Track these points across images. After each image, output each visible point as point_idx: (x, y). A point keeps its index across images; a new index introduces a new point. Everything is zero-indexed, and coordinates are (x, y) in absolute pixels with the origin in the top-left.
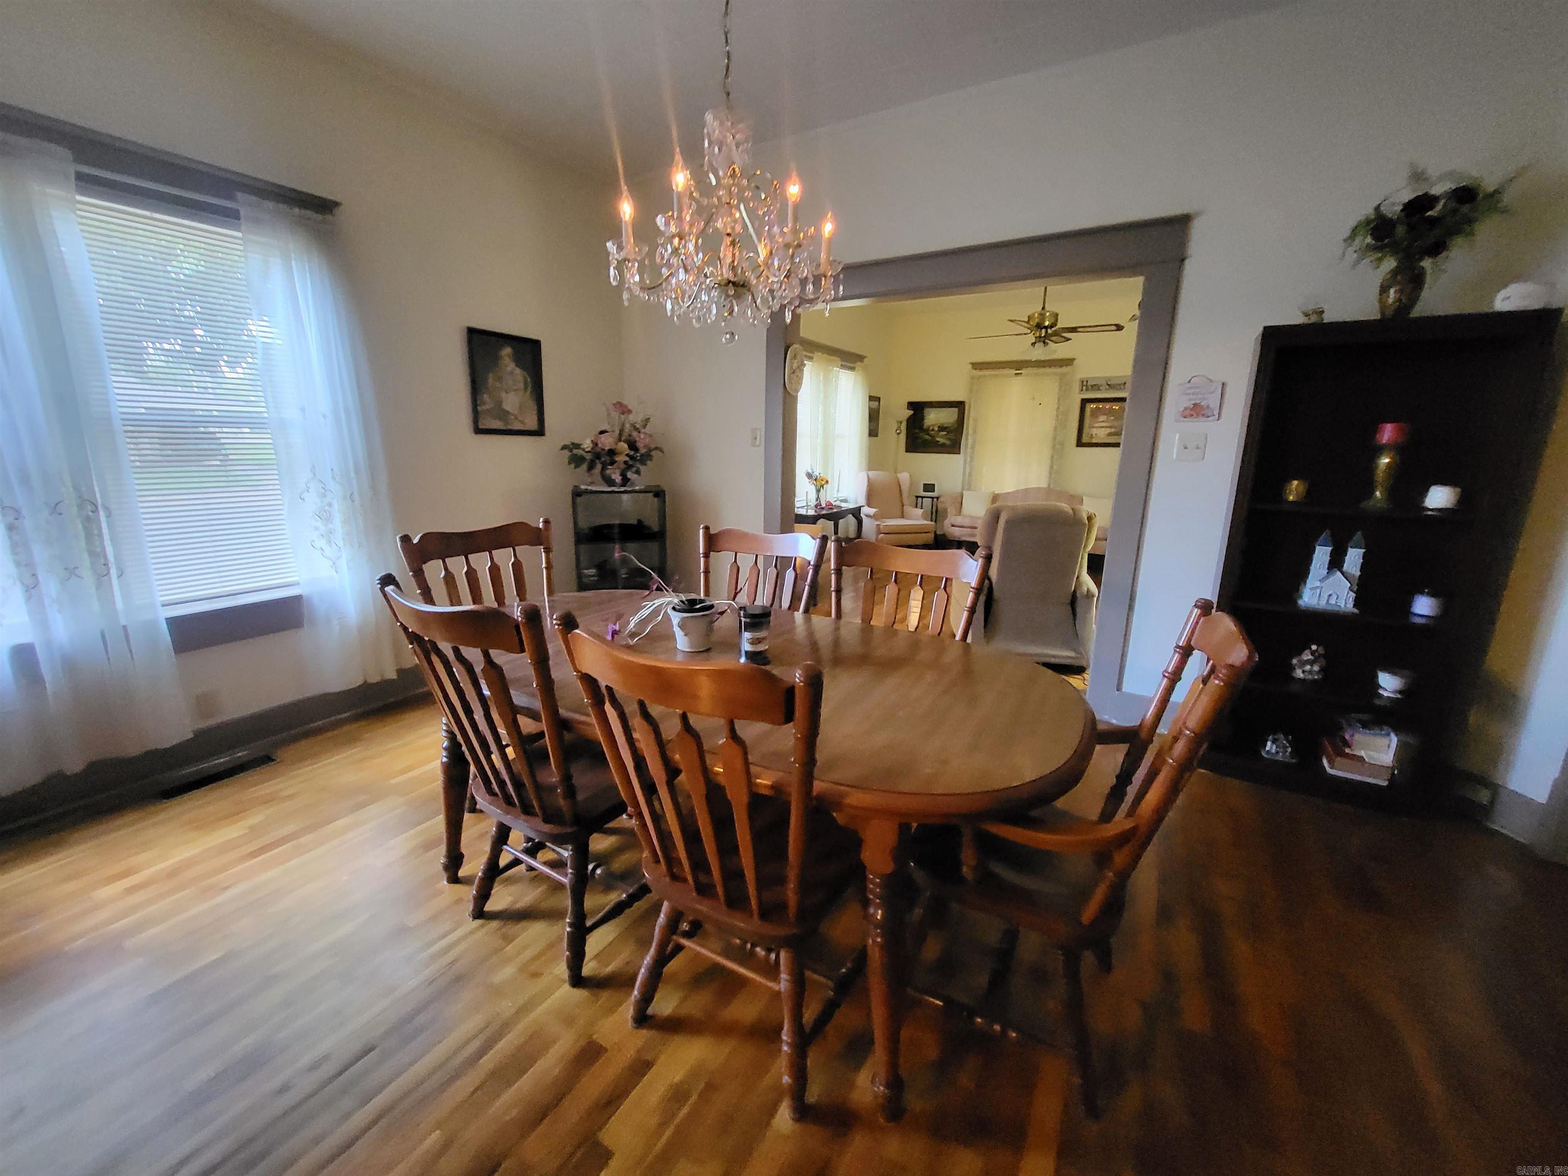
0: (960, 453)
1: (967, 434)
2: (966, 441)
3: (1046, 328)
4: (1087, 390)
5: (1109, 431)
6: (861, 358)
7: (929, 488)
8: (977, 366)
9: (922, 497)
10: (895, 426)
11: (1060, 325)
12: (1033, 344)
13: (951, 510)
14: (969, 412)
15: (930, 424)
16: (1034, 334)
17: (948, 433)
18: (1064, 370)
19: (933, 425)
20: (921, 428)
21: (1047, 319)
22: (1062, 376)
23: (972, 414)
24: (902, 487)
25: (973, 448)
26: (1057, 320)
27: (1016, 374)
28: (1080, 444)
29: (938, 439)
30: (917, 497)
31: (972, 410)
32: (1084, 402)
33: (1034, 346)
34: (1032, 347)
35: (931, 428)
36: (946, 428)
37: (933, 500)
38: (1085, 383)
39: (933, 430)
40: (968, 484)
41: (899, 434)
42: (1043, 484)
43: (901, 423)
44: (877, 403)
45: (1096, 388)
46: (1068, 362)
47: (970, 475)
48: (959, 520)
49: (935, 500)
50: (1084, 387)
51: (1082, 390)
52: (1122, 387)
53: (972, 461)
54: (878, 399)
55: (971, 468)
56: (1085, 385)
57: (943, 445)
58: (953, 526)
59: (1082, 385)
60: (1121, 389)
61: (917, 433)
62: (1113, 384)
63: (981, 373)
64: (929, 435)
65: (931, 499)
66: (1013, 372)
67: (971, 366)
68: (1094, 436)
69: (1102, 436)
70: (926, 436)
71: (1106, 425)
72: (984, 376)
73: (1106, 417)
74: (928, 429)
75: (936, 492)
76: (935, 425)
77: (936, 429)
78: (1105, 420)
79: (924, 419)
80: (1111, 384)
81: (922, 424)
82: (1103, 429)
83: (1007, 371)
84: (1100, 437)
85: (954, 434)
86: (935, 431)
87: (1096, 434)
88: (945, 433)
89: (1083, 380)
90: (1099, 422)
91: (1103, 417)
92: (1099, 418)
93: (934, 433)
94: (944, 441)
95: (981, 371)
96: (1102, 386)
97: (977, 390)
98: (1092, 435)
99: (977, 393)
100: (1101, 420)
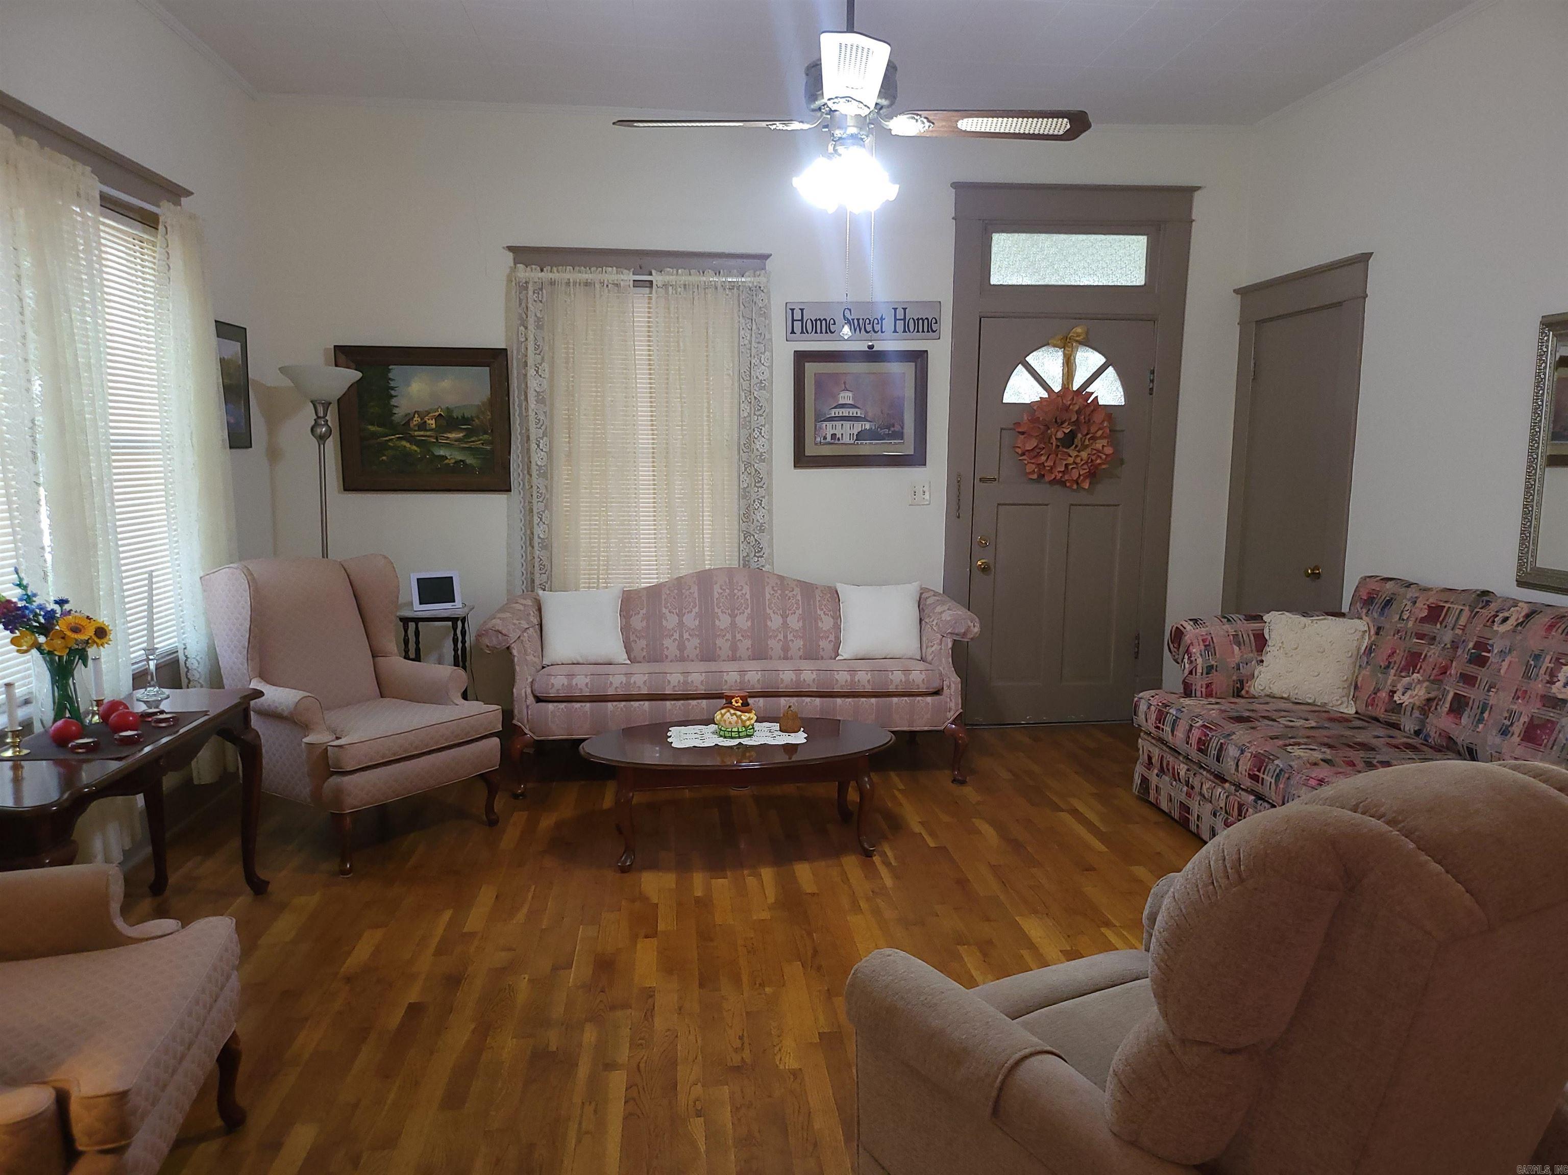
0: (510, 492)
1: (525, 438)
2: (524, 457)
4: (804, 331)
5: (858, 427)
6: (174, 196)
7: (437, 589)
8: (530, 257)
9: (417, 620)
14: (522, 377)
15: (411, 411)
17: (470, 433)
18: (747, 279)
19: (422, 415)
20: (385, 417)
22: (745, 295)
23: (535, 385)
24: (364, 593)
25: (545, 478)
27: (635, 282)
28: (801, 460)
29: (442, 452)
30: (405, 621)
31: (528, 372)
32: (801, 358)
35: (417, 419)
36: (465, 420)
37: (452, 628)
38: (797, 316)
39: (423, 426)
41: (323, 439)
42: (732, 559)
43: (323, 405)
44: (238, 345)
45: (825, 327)
46: (759, 262)
47: (547, 546)
49: (461, 625)
50: (798, 325)
51: (793, 332)
52: (877, 327)
54: (240, 334)
56: (799, 319)
57: (458, 468)
59: (793, 320)
60: (876, 332)
61: (374, 435)
62: (858, 320)
63: (546, 275)
64: (411, 439)
65: (450, 623)
66: (628, 277)
67: (510, 255)
68: (829, 439)
69: (846, 439)
70: (404, 443)
71: (853, 412)
72: (552, 283)
73: (850, 394)
74: (408, 423)
75: (458, 603)
76: (428, 413)
77: (432, 423)
78: (851, 402)
79: (392, 397)
80: (853, 320)
81: (388, 410)
82: (847, 424)
83: (611, 275)
84: (841, 442)
85: (486, 437)
86: (431, 430)
87: (834, 436)
88: (461, 435)
89: (793, 310)
90: (835, 408)
91: (842, 394)
92: (835, 397)
93: (428, 433)
94: (460, 457)
95: (542, 270)
96: (835, 324)
97: (538, 320)
98: (825, 438)
99: (539, 326)
100: (841, 402)
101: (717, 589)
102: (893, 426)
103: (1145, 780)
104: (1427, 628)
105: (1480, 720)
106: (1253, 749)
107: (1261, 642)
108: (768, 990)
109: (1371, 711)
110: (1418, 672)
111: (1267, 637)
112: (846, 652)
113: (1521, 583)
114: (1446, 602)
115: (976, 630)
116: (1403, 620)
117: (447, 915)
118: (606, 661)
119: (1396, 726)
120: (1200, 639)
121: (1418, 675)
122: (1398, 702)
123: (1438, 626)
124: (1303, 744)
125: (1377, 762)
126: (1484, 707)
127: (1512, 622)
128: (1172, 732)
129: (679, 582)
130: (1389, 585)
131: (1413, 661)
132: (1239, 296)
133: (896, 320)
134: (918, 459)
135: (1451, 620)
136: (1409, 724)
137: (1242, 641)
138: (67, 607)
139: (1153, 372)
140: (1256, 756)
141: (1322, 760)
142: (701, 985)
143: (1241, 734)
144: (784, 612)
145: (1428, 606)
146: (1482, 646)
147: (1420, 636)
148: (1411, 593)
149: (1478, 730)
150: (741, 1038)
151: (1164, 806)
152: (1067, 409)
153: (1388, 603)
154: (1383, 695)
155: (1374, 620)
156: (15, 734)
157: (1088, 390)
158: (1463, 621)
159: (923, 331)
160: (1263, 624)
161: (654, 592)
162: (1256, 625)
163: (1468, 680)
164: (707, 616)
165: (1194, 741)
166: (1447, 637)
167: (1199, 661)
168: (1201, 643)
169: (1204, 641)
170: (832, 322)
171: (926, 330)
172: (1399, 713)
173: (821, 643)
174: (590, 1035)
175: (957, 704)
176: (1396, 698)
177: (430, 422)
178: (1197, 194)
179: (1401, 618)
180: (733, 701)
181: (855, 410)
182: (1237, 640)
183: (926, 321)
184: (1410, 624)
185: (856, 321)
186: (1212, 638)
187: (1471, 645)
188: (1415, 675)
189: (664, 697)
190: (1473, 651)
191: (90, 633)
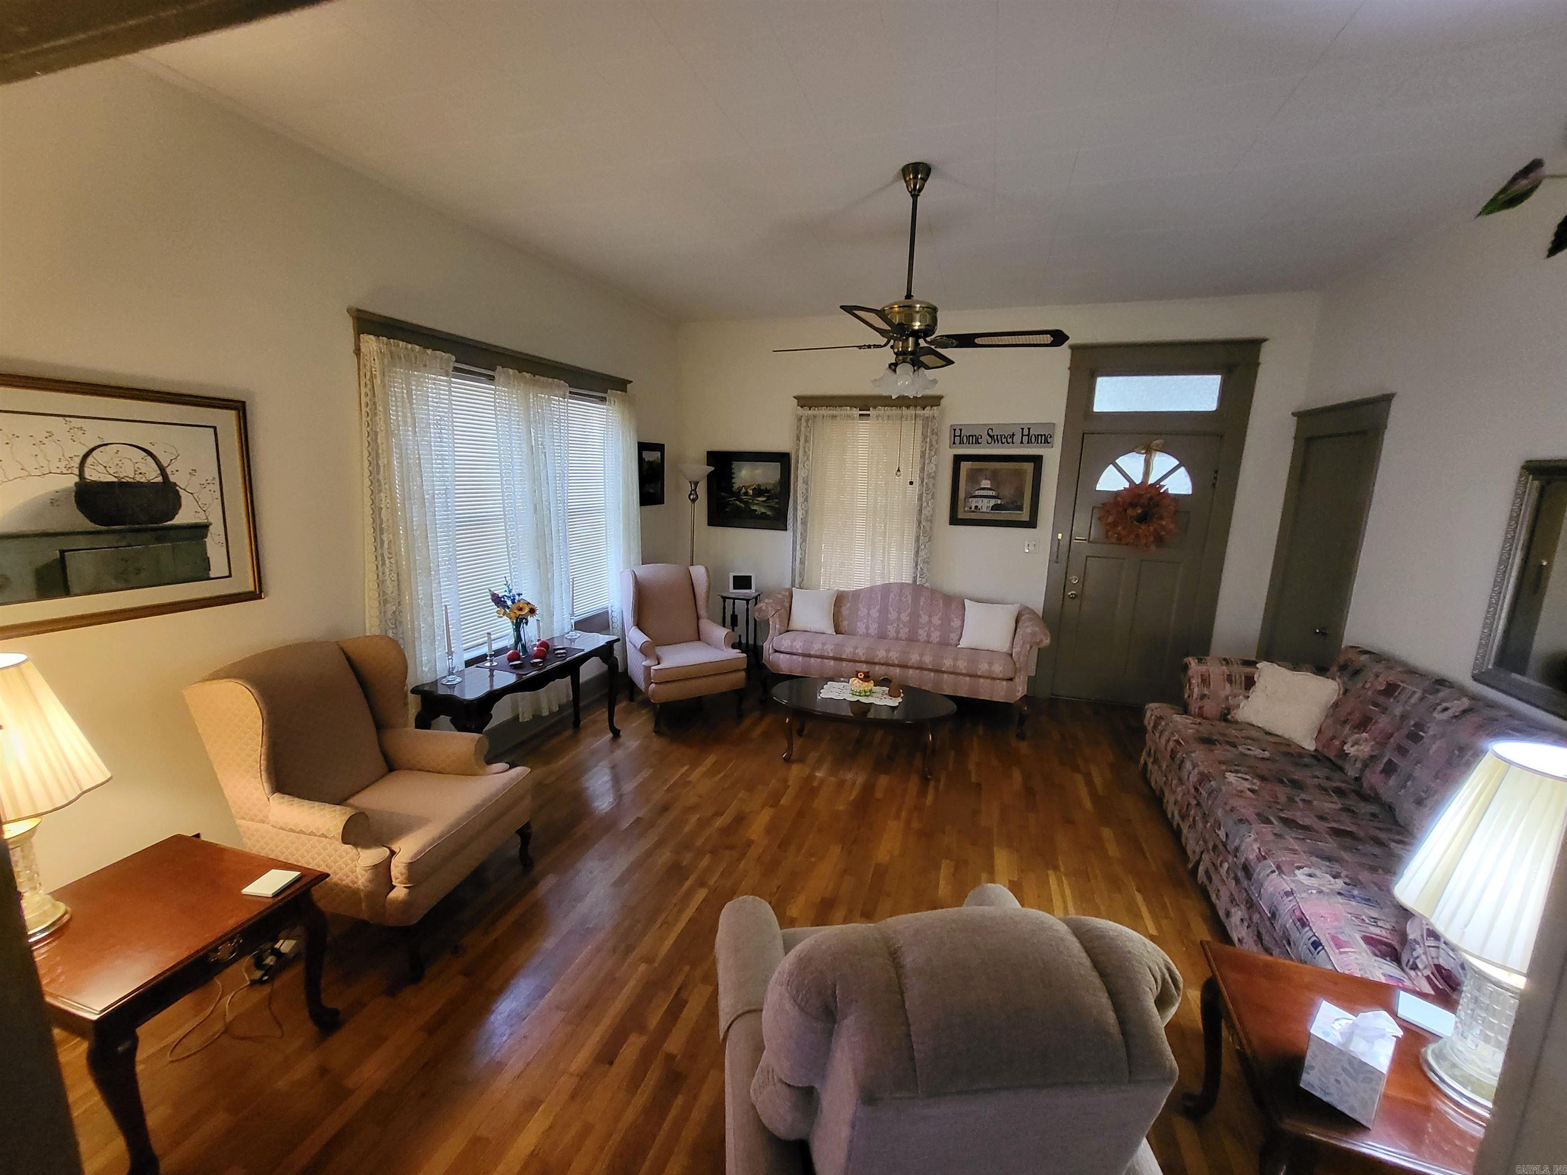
0: (786, 530)
1: (795, 502)
2: (796, 511)
3: (916, 334)
4: (961, 442)
5: (993, 502)
6: (621, 385)
7: (743, 582)
8: (805, 402)
10: (688, 488)
11: (941, 330)
12: (893, 367)
13: (775, 624)
14: (797, 468)
15: (741, 485)
16: (892, 347)
17: (769, 498)
18: (928, 412)
19: (746, 488)
20: (729, 488)
21: (918, 316)
22: (927, 420)
23: (802, 473)
24: (697, 590)
25: (804, 523)
26: (935, 320)
27: (860, 415)
28: (955, 520)
29: (755, 508)
30: (725, 598)
31: (800, 466)
32: (958, 459)
33: (895, 371)
34: (890, 372)
35: (744, 490)
36: (767, 491)
37: (748, 604)
38: (958, 433)
39: (746, 494)
40: (800, 580)
41: (694, 501)
42: (906, 578)
43: (696, 484)
44: (659, 454)
45: (973, 439)
46: (934, 401)
47: (802, 562)
48: (786, 642)
49: (752, 603)
50: (957, 439)
51: (954, 443)
52: (1010, 440)
53: (804, 540)
54: (660, 448)
55: (804, 552)
56: (959, 436)
57: (763, 516)
58: (776, 651)
59: (955, 436)
60: (1008, 443)
61: (724, 498)
62: (997, 436)
63: (811, 412)
64: (741, 501)
65: (745, 602)
66: (856, 412)
67: (796, 401)
68: (973, 509)
69: (984, 510)
70: (737, 502)
71: (991, 493)
72: (815, 416)
73: (989, 482)
74: (739, 492)
75: (753, 590)
76: (749, 487)
77: (751, 492)
78: (989, 486)
79: (733, 478)
80: (994, 436)
81: (731, 485)
82: (986, 500)
83: (847, 411)
84: (981, 511)
85: (777, 500)
86: (750, 496)
87: (976, 507)
88: (765, 499)
89: (955, 430)
90: (978, 490)
91: (984, 482)
92: (978, 483)
93: (749, 497)
94: (763, 511)
95: (810, 409)
96: (981, 438)
97: (806, 437)
98: (971, 508)
99: (806, 441)
100: (982, 487)
101: (892, 595)
102: (1016, 502)
103: (1146, 764)
104: (1381, 700)
105: (1404, 786)
106: (1201, 768)
107: (1250, 682)
108: (813, 859)
109: (1326, 752)
110: (1366, 733)
111: (1256, 679)
112: (963, 644)
113: (1475, 678)
114: (1402, 682)
115: (1048, 641)
116: (1365, 688)
117: (686, 768)
118: (822, 632)
119: (1341, 769)
120: (1200, 674)
121: (1367, 734)
122: (1347, 752)
123: (1392, 700)
124: (1242, 773)
125: (1301, 800)
126: (1409, 777)
127: (1449, 713)
128: (1160, 736)
129: (871, 589)
130: (1363, 658)
131: (1364, 724)
132: (1296, 418)
133: (1023, 435)
134: (1031, 524)
135: (1403, 697)
136: (1352, 772)
137: (1234, 681)
138: (521, 597)
139: (1216, 472)
140: (1201, 774)
141: (1249, 789)
142: (779, 847)
143: (1199, 754)
144: (930, 613)
145: (1387, 682)
146: (1419, 726)
147: (1376, 705)
148: (1379, 668)
149: (1400, 793)
150: (778, 888)
151: (1153, 784)
152: (1140, 496)
153: (1357, 673)
154: (1337, 743)
155: (1344, 683)
156: (491, 656)
157: (1162, 483)
158: (1413, 701)
159: (1041, 443)
160: (1255, 670)
161: (857, 594)
162: (1249, 670)
163: (1402, 751)
164: (884, 611)
165: (1169, 749)
166: (1398, 711)
167: (1196, 690)
168: (1200, 676)
169: (1202, 676)
170: (980, 437)
171: (1043, 441)
172: (1345, 759)
173: (951, 635)
174: (705, 862)
175: (1023, 689)
176: (1345, 748)
177: (750, 491)
178: (1264, 344)
179: (1363, 687)
180: (859, 674)
181: (991, 492)
182: (1230, 679)
183: (1043, 437)
184: (1370, 693)
185: (995, 437)
186: (1209, 675)
187: (1412, 723)
188: (1364, 734)
189: (842, 660)
190: (1413, 729)
191: (527, 610)
